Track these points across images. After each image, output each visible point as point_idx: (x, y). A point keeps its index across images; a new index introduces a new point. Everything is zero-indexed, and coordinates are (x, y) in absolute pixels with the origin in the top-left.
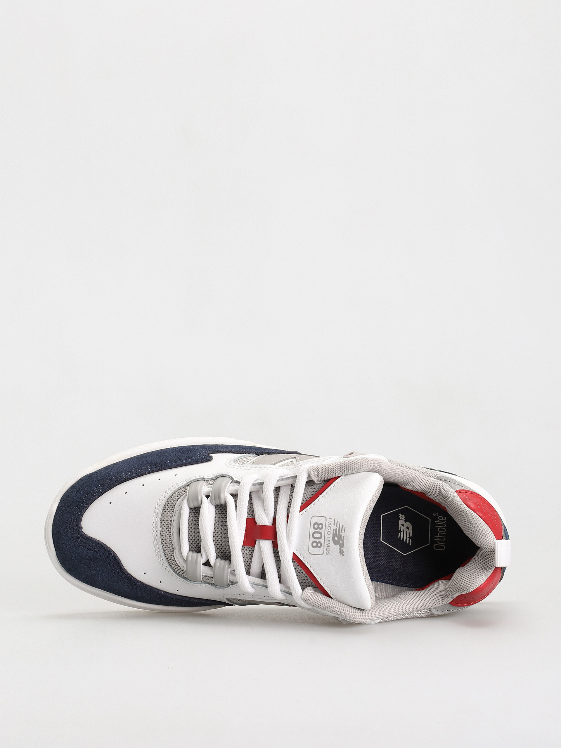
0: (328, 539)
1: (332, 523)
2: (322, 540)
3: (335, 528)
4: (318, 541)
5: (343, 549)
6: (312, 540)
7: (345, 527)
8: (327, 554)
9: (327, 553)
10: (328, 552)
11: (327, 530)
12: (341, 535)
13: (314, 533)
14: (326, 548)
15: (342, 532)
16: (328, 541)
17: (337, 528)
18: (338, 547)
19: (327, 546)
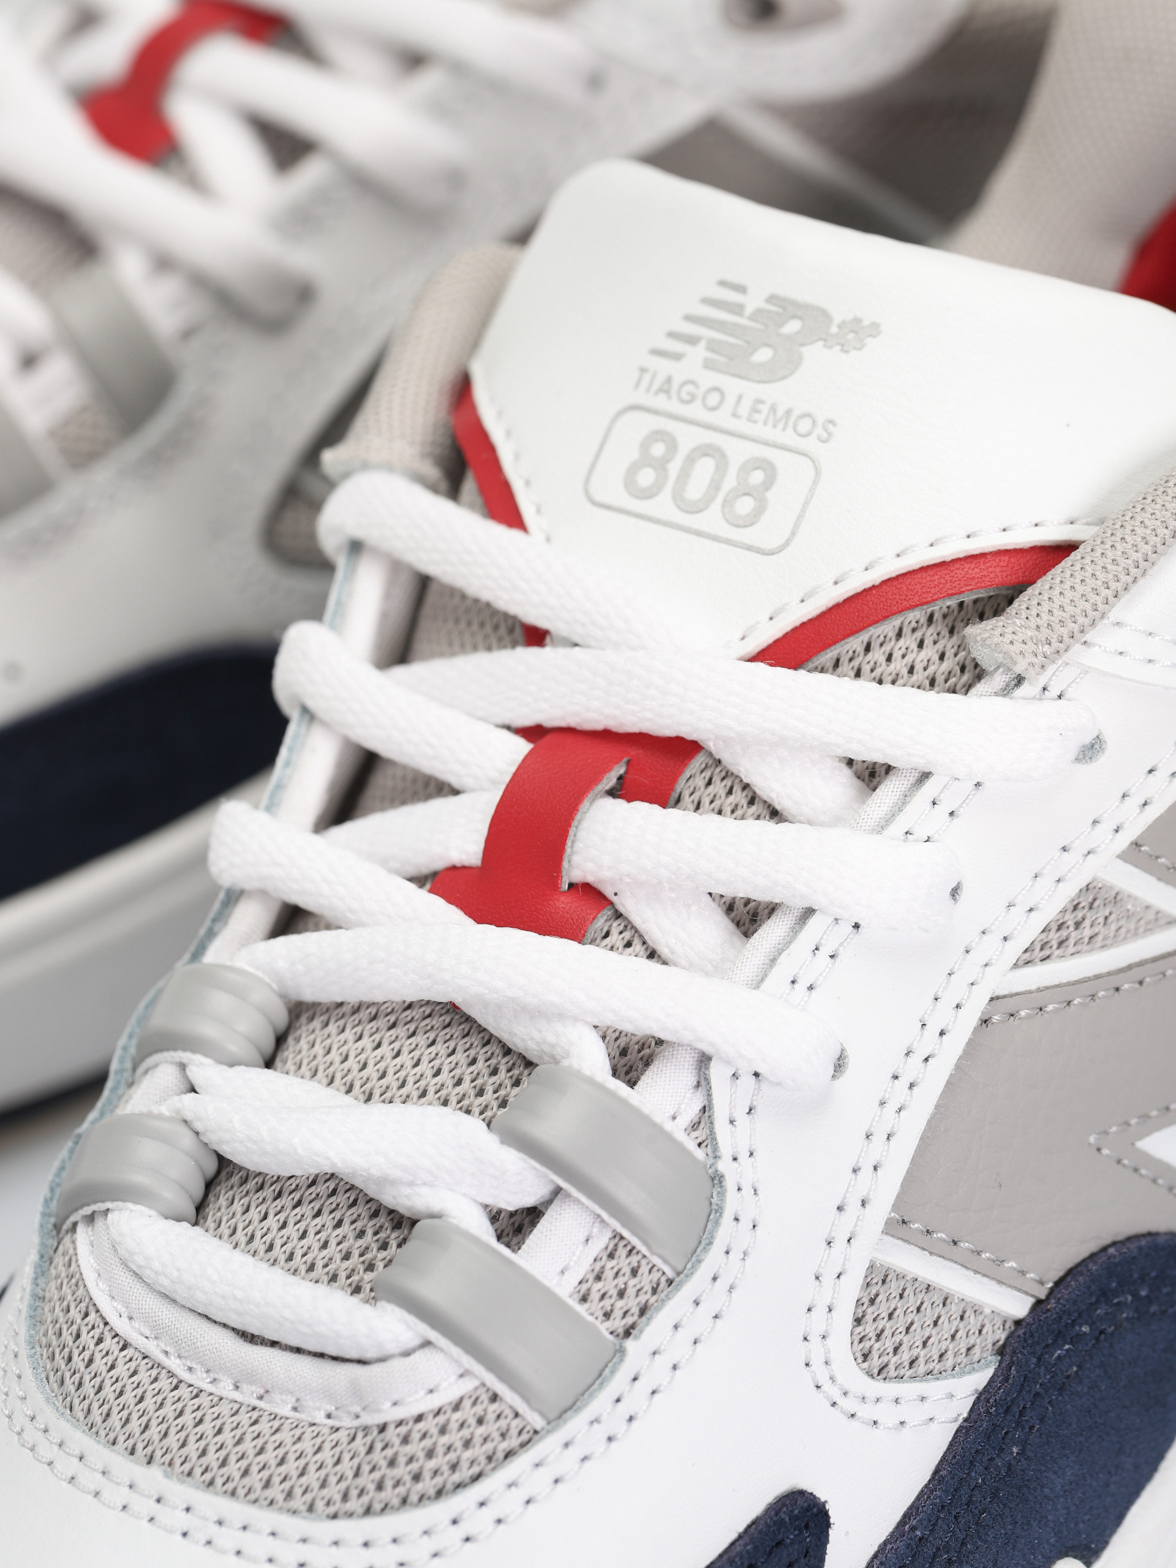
0: (744, 409)
1: (664, 366)
2: (738, 452)
3: (698, 354)
4: (730, 482)
5: (837, 318)
6: (712, 519)
7: (723, 283)
8: (830, 435)
9: (825, 435)
10: (819, 430)
11: (695, 411)
12: (751, 318)
13: (678, 498)
14: (788, 438)
15: (737, 309)
16: (756, 416)
17: (702, 345)
18: (814, 354)
19: (780, 426)
